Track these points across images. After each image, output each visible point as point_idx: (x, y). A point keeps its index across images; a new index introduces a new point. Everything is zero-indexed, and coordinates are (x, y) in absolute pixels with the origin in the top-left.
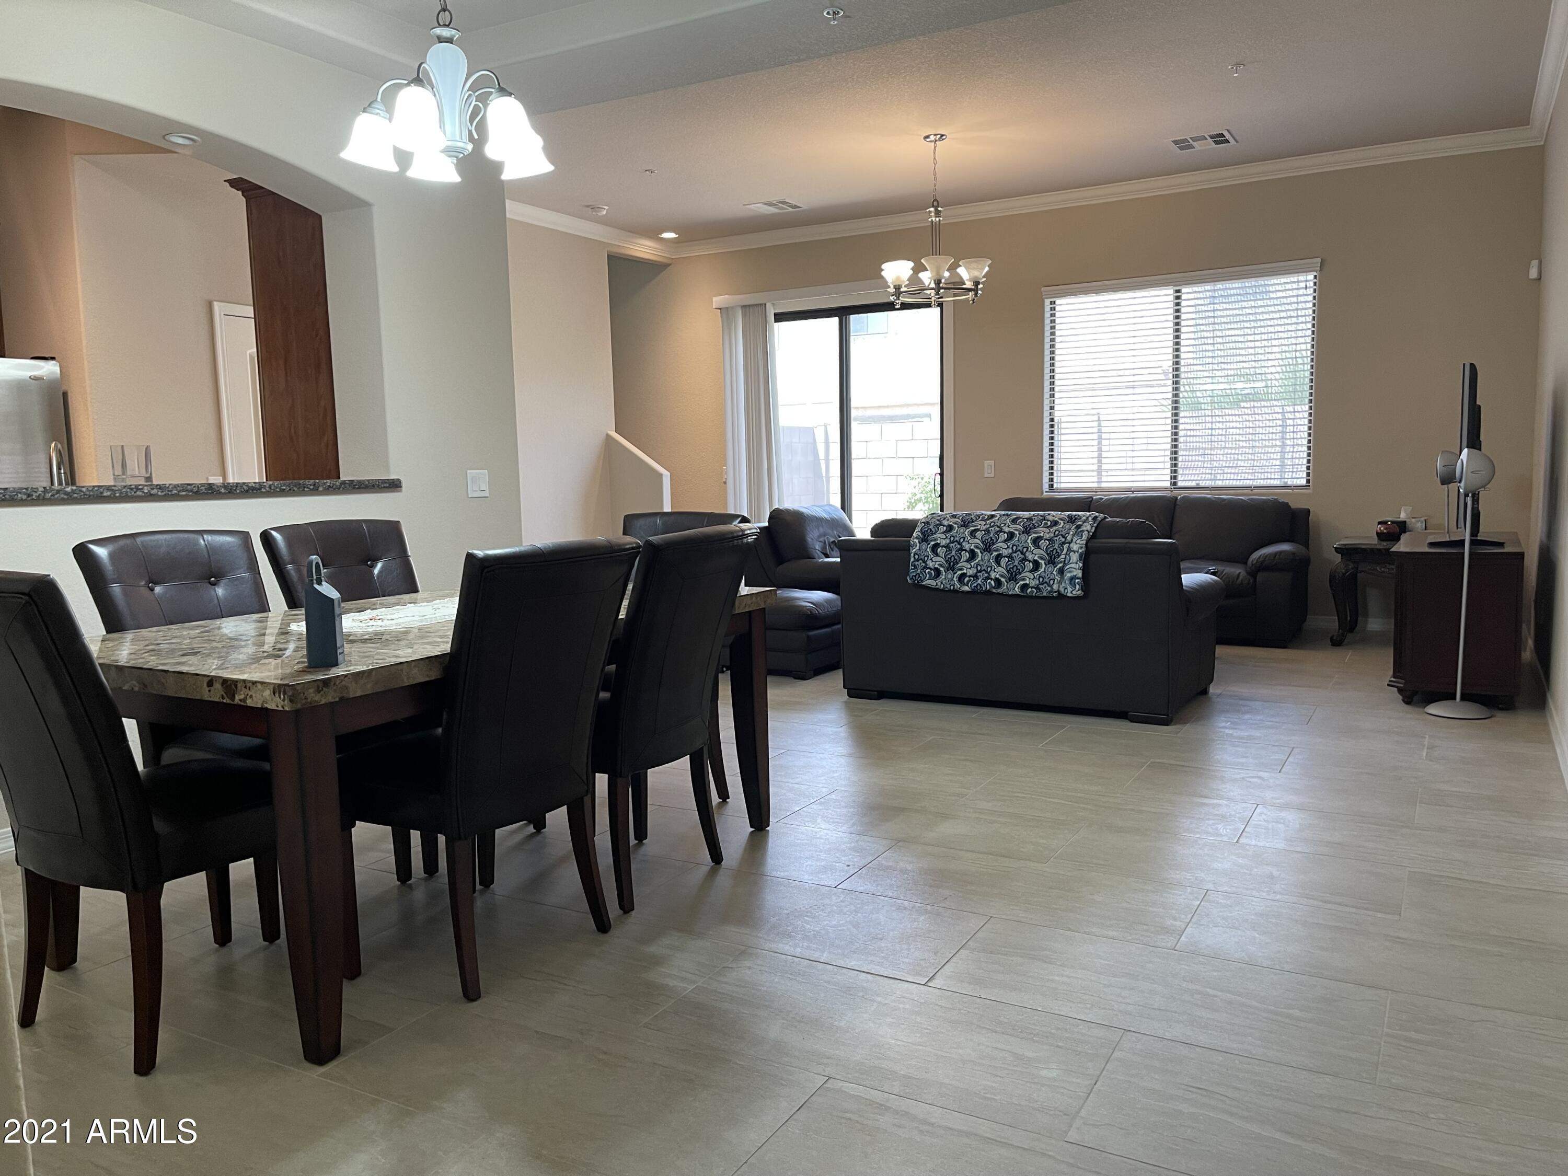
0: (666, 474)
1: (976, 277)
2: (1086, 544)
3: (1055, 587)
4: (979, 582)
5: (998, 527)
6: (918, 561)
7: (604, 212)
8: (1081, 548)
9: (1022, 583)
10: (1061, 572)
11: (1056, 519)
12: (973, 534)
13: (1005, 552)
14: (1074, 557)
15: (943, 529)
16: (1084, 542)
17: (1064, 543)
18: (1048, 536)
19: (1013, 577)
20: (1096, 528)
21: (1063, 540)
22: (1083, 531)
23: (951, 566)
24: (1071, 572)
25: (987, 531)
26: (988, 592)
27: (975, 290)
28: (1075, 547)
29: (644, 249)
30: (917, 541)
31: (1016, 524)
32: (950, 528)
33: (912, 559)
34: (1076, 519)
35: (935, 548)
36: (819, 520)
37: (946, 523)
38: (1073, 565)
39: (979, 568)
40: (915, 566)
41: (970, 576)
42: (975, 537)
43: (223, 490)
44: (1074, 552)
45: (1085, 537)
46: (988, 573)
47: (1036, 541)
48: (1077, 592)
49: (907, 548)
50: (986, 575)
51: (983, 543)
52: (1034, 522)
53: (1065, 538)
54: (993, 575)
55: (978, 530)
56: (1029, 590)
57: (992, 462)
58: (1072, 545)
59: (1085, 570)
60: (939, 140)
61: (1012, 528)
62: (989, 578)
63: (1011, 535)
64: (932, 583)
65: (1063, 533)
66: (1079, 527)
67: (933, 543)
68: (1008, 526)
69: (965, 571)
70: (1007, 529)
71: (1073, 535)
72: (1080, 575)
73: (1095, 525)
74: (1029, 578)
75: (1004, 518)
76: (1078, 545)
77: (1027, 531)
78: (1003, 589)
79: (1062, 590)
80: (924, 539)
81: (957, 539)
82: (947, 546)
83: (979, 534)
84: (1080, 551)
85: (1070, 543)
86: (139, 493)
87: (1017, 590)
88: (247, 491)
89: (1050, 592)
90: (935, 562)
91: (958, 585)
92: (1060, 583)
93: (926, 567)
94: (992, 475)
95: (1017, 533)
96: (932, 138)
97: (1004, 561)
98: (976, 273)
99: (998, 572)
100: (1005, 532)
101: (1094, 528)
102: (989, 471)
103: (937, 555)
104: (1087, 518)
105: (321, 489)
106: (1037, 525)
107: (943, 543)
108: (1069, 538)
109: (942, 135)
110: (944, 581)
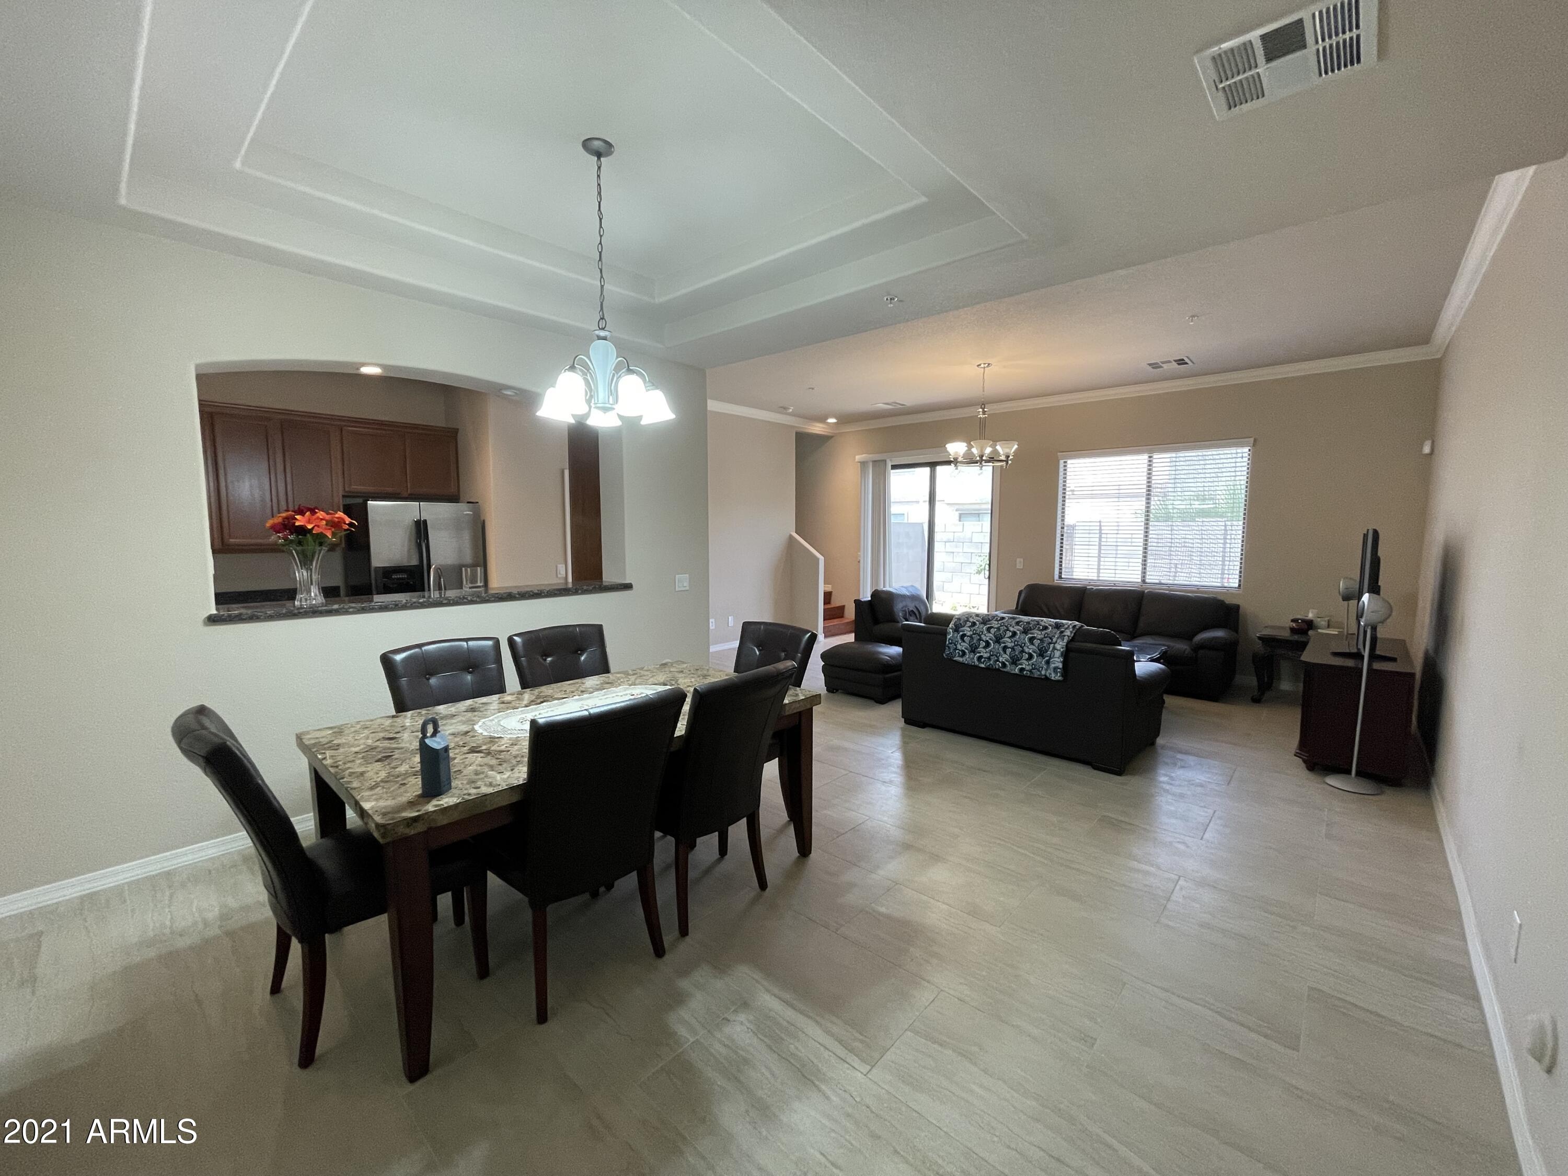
0: (821, 558)
1: (1008, 453)
2: (1067, 645)
3: (1043, 672)
4: (991, 662)
5: (1006, 627)
6: (951, 644)
7: (791, 410)
8: (1063, 648)
9: (1020, 666)
10: (1048, 662)
11: (1047, 625)
12: (989, 630)
13: (1010, 645)
14: (1057, 654)
15: (969, 624)
16: (1065, 644)
17: (1051, 643)
18: (1039, 637)
19: (1015, 661)
20: (1075, 634)
21: (1050, 641)
22: (1065, 636)
23: (973, 649)
24: (1054, 663)
25: (998, 629)
26: (998, 670)
27: (1007, 462)
28: (1058, 647)
29: (817, 429)
30: (951, 630)
31: (1018, 625)
32: (974, 624)
33: (947, 642)
34: (1060, 626)
35: (963, 636)
36: (903, 597)
37: (971, 620)
38: (1056, 659)
39: (992, 653)
40: (949, 647)
41: (985, 658)
42: (990, 632)
43: (517, 596)
44: (1057, 650)
45: (1065, 641)
46: (998, 657)
47: (1031, 640)
48: (1058, 677)
49: (945, 634)
50: (996, 658)
51: (995, 637)
52: (1031, 626)
53: (1052, 640)
54: (1001, 659)
55: (992, 627)
56: (1025, 672)
57: (1022, 560)
58: (1056, 645)
59: (1064, 663)
60: (987, 367)
61: (1017, 629)
62: (998, 660)
63: (1014, 634)
64: (960, 659)
65: (1050, 636)
66: (1062, 632)
67: (961, 633)
68: (1013, 627)
69: (982, 654)
70: (1011, 629)
71: (1058, 638)
72: (1061, 666)
73: (1074, 632)
74: (1025, 664)
75: (1010, 620)
76: (1060, 645)
77: (1025, 632)
78: (1008, 669)
79: (1048, 675)
80: (956, 629)
81: (978, 632)
82: (971, 636)
83: (993, 631)
84: (1062, 650)
85: (1055, 643)
86: (465, 600)
87: (1017, 671)
88: (533, 596)
89: (1039, 675)
90: (962, 646)
91: (977, 663)
92: (1046, 670)
93: (956, 649)
94: (1022, 567)
95: (1018, 632)
96: (982, 366)
97: (1009, 651)
98: (1007, 450)
99: (1004, 658)
100: (1010, 631)
101: (1073, 634)
102: (1020, 563)
103: (964, 641)
104: (1069, 626)
105: (580, 591)
106: (1032, 628)
107: (969, 634)
108: (1054, 640)
109: (989, 364)
110: (968, 659)
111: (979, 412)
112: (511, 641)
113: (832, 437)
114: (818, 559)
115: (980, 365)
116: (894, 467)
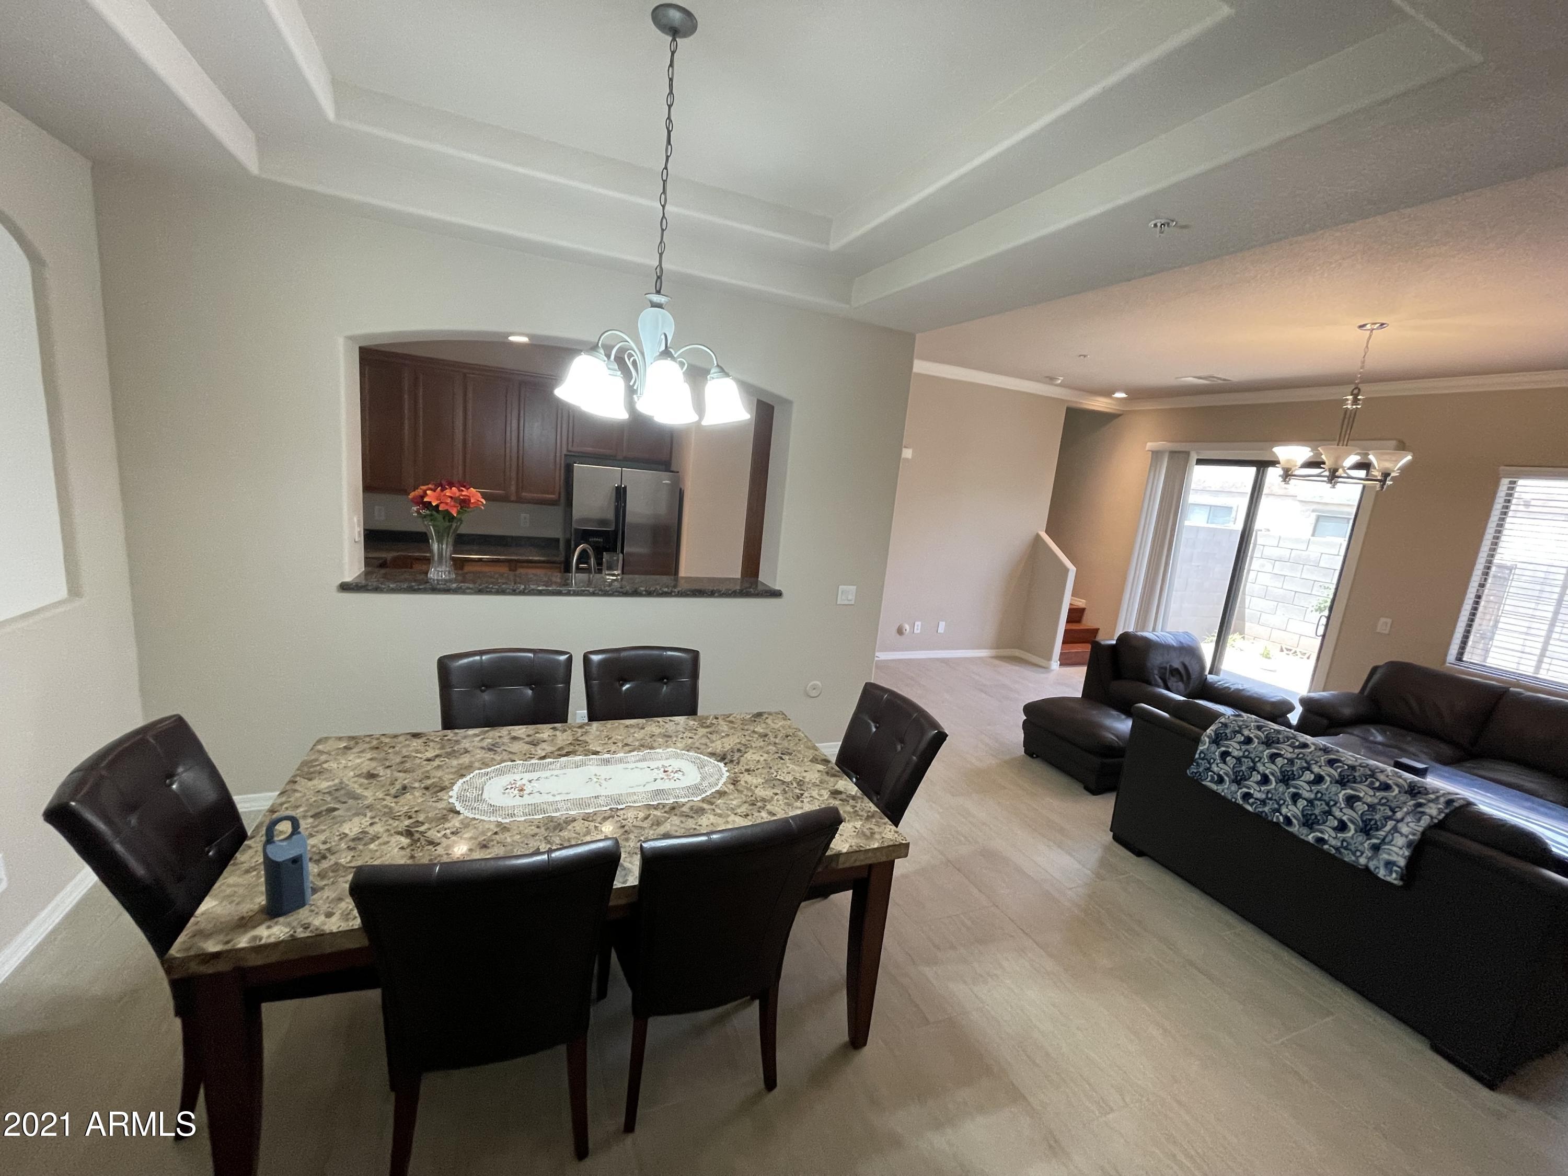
0: (1072, 569)
1: (1388, 469)
2: (1423, 833)
3: (1363, 861)
4: (1266, 809)
5: (1306, 762)
6: (1203, 759)
7: (1059, 381)
8: (1414, 834)
9: (1320, 835)
10: (1376, 848)
11: (1390, 782)
12: (1273, 757)
13: (1306, 794)
14: (1400, 841)
15: (1240, 738)
16: (1421, 829)
17: (1390, 818)
18: (1369, 800)
19: (1309, 822)
20: (1447, 815)
21: (1390, 813)
22: (1423, 813)
23: (1239, 780)
24: (1389, 854)
25: (1291, 762)
26: (1277, 824)
27: (1383, 482)
28: (1405, 829)
29: (1099, 404)
30: (1207, 740)
31: (1331, 766)
32: (1248, 741)
33: (1197, 756)
34: (1419, 793)
35: (1225, 755)
36: (1167, 648)
37: (1246, 732)
38: (1394, 849)
39: (1270, 796)
40: (1198, 763)
41: (1256, 799)
42: (1273, 762)
44: (1402, 835)
45: (1425, 821)
46: (1280, 806)
47: (1351, 801)
48: (1393, 878)
49: (1197, 741)
50: (1276, 806)
51: (1281, 772)
52: (1357, 774)
53: (1394, 812)
54: (1284, 810)
55: (1279, 755)
56: (1326, 847)
57: (1389, 621)
58: (1400, 825)
59: (1412, 862)
60: (1377, 329)
61: (1326, 771)
62: (1278, 811)
63: (1319, 779)
64: (1214, 787)
65: (1393, 805)
66: (1420, 805)
67: (1223, 749)
68: (1320, 767)
69: (1252, 791)
70: (1316, 769)
71: (1408, 813)
72: (1402, 862)
73: (1447, 811)
74: (1328, 834)
75: (1320, 753)
76: (1411, 829)
77: (1342, 782)
78: (1295, 829)
79: (1372, 867)
80: (1217, 740)
81: (1252, 756)
82: (1238, 759)
83: (1279, 761)
84: (1411, 837)
85: (1398, 821)
87: (1311, 838)
89: (1354, 861)
90: (1219, 768)
91: (1240, 802)
92: (1369, 859)
93: (1209, 769)
94: (1387, 632)
95: (1328, 779)
96: (1368, 327)
97: (1302, 803)
98: (1387, 465)
99: (1290, 810)
100: (1312, 772)
101: (1443, 815)
102: (1384, 625)
103: (1225, 762)
104: (1438, 798)
106: (1359, 779)
107: (1236, 753)
108: (1399, 815)
109: (1382, 324)
110: (1226, 789)
111: (1347, 400)
112: (586, 659)
113: (1119, 415)
114: (1067, 570)
115: (1364, 325)
116: (1200, 462)
